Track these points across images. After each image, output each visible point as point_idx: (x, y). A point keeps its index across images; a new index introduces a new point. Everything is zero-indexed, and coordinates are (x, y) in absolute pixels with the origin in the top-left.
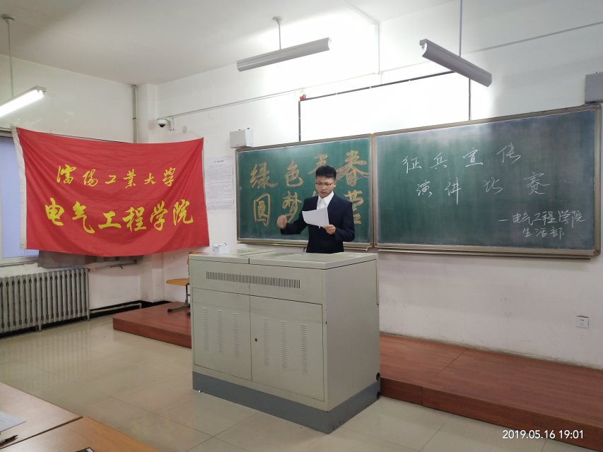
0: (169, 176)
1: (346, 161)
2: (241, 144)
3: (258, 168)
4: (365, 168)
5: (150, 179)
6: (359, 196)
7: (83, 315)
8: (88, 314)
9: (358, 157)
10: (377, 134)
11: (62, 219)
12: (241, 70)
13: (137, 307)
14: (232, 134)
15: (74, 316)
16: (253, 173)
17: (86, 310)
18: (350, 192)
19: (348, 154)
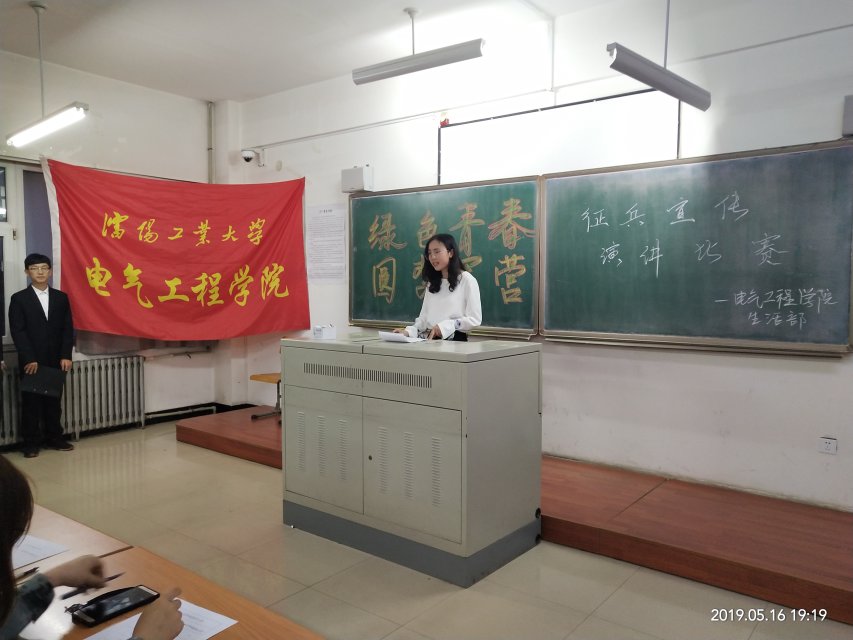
0: (256, 231)
1: (503, 213)
2: (357, 188)
3: (380, 222)
4: (529, 224)
5: (229, 235)
6: (519, 262)
7: (136, 420)
8: (142, 419)
9: (520, 208)
10: (546, 176)
11: (108, 287)
12: (358, 82)
13: (210, 412)
14: (345, 173)
15: (124, 422)
16: (373, 228)
17: (139, 414)
18: (507, 257)
19: (505, 204)
